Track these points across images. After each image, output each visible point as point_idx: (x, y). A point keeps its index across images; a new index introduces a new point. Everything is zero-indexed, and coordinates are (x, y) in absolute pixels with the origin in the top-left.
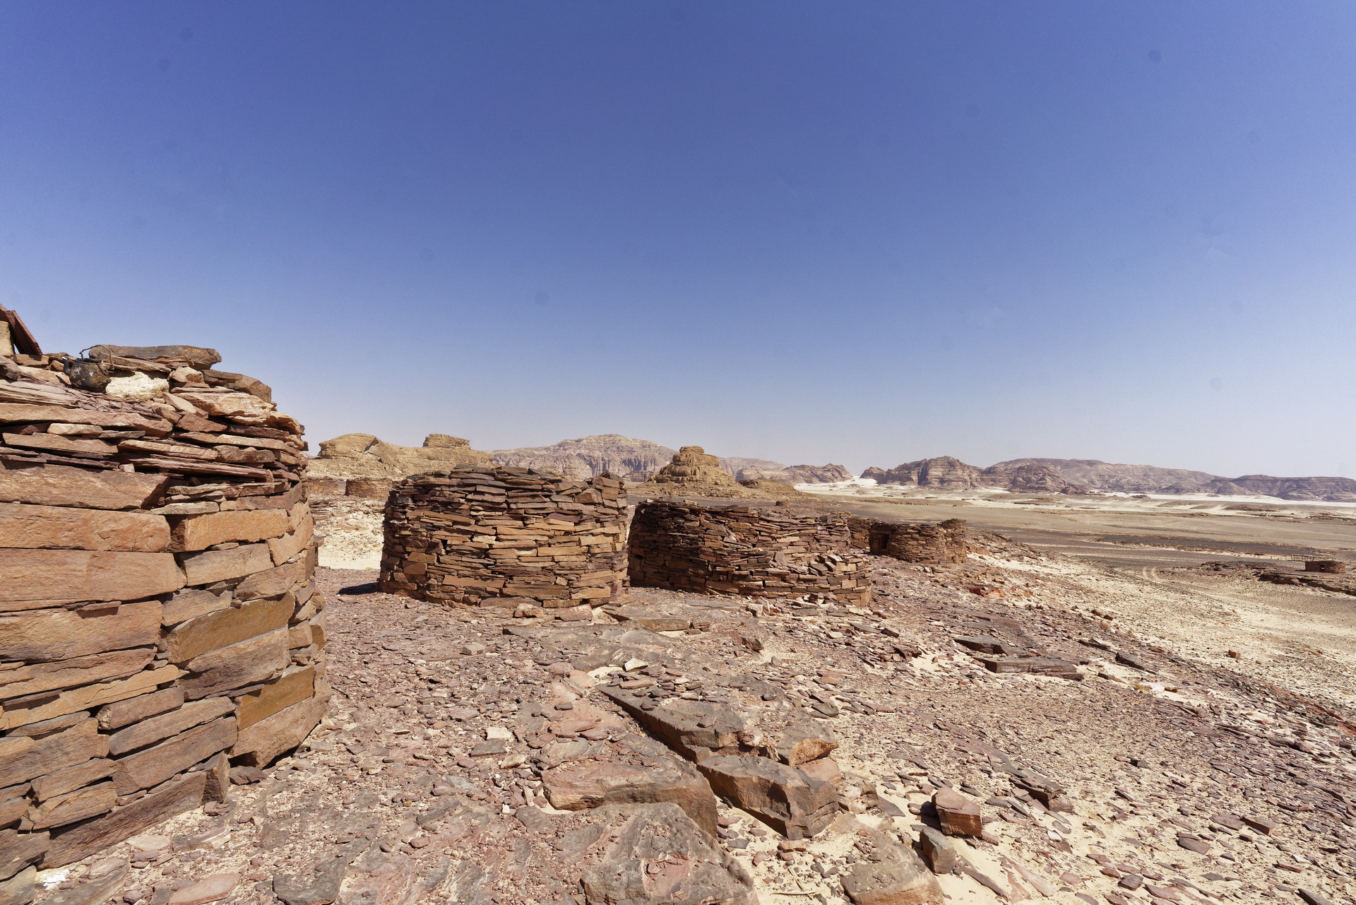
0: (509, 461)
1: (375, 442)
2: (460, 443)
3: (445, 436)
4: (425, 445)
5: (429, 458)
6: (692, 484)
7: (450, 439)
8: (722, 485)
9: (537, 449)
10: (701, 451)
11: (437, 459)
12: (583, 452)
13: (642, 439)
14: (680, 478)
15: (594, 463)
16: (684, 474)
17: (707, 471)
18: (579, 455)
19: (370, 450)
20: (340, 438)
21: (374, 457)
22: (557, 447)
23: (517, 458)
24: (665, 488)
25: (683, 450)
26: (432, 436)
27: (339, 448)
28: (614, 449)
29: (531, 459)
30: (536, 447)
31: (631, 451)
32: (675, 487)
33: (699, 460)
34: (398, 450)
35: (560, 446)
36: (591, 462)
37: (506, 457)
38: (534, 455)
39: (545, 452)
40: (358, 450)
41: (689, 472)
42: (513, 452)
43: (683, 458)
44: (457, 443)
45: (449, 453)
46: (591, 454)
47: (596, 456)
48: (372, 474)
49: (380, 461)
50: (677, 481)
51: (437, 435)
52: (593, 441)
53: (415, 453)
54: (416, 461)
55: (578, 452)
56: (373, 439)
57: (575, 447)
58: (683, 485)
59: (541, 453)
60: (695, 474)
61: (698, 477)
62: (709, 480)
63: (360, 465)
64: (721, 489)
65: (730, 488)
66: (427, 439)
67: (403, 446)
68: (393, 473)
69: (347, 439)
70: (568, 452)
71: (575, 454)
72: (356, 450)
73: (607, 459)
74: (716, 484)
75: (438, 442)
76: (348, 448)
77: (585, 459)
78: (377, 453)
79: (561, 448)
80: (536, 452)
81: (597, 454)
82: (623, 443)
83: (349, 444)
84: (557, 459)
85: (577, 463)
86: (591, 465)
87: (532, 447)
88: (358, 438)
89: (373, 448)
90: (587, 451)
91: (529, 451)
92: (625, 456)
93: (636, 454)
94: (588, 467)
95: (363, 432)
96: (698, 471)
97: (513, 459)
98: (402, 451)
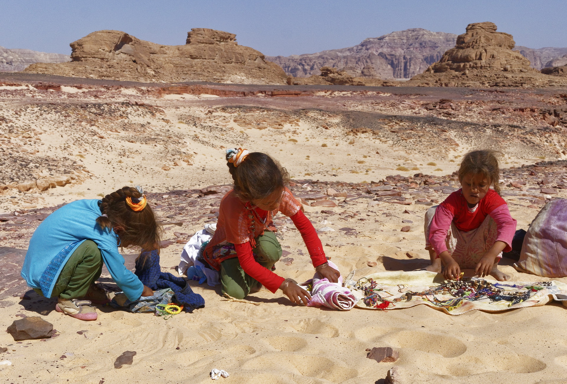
0: (313, 65)
1: (126, 39)
2: (226, 38)
3: (208, 30)
4: (188, 42)
5: (192, 57)
6: (475, 72)
7: (213, 34)
8: (512, 72)
9: (341, 51)
10: (493, 29)
11: (200, 57)
12: (385, 50)
13: (446, 32)
14: (462, 65)
15: (396, 62)
16: (466, 59)
17: (495, 54)
18: (381, 55)
19: (123, 49)
20: (88, 36)
21: (128, 58)
22: (360, 47)
23: (321, 61)
24: (442, 78)
25: (471, 28)
26: (193, 30)
27: (88, 47)
28: (417, 45)
29: (334, 62)
30: (340, 48)
31: (434, 46)
32: (455, 77)
33: (488, 40)
34: (157, 49)
35: (362, 45)
36: (392, 61)
37: (310, 60)
38: (337, 57)
39: (348, 53)
40: (106, 49)
41: (473, 56)
42: (318, 55)
43: (468, 39)
44: (221, 37)
45: (213, 50)
46: (393, 53)
47: (398, 54)
48: (122, 76)
49: (134, 61)
50: (457, 69)
51: (199, 30)
52: (396, 38)
53: (177, 52)
54: (177, 61)
55: (380, 50)
56: (122, 35)
57: (377, 46)
58: (464, 74)
59: (345, 55)
60: (480, 59)
61: (483, 62)
62: (497, 65)
63: (110, 67)
64: (510, 76)
65: (523, 75)
66: (189, 35)
67: (163, 44)
68: (145, 75)
69: (94, 37)
70: (370, 51)
71: (376, 54)
72: (105, 50)
73: (408, 57)
74: (505, 70)
75: (200, 38)
76: (96, 48)
77: (386, 58)
78: (132, 53)
79: (364, 48)
80: (339, 54)
81: (400, 52)
82: (427, 38)
83: (96, 42)
84: (359, 60)
85: (378, 62)
86: (392, 64)
87: (336, 49)
88: (105, 35)
89: (127, 47)
90: (389, 50)
91: (333, 53)
92: (427, 52)
93: (438, 49)
94: (389, 67)
95: (110, 29)
96: (484, 54)
97: (317, 62)
98: (162, 50)
